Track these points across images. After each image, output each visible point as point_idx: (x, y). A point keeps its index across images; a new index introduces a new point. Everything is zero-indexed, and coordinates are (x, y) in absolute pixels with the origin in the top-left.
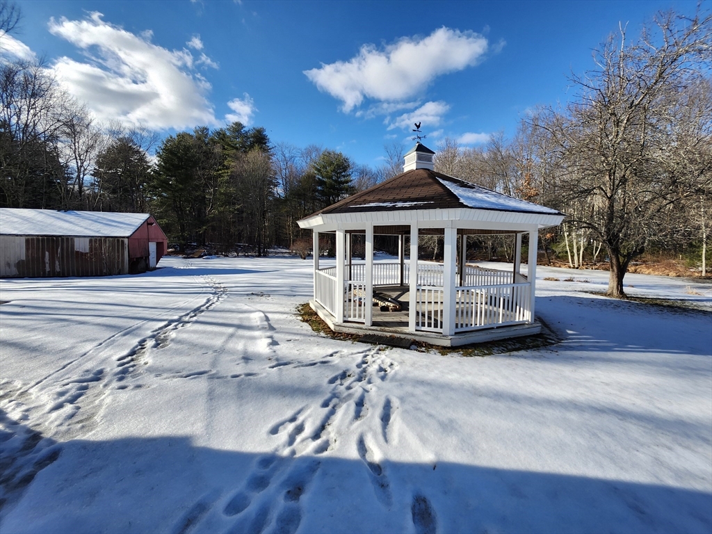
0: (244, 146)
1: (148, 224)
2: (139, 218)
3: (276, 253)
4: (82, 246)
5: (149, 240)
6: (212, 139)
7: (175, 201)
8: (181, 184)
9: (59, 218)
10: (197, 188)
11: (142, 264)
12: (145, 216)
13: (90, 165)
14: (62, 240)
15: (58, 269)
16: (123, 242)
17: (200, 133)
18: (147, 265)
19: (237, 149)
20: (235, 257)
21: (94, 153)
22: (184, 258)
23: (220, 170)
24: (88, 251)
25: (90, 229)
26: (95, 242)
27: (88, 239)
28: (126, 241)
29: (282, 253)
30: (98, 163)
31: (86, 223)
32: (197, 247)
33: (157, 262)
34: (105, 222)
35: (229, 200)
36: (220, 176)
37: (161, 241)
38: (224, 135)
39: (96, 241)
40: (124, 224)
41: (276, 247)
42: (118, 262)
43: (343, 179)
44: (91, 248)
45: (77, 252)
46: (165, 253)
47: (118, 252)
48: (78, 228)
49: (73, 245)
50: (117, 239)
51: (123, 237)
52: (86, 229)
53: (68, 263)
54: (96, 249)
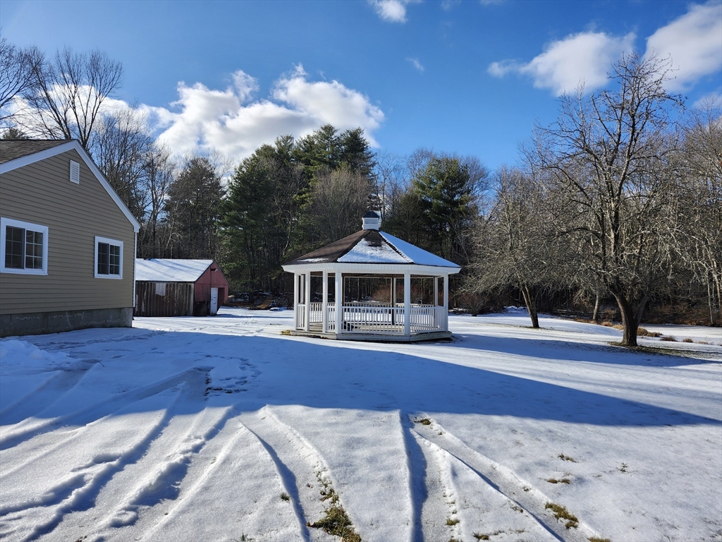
1: (211, 270)
2: (203, 265)
4: (161, 290)
5: (211, 286)
6: (296, 152)
9: (145, 266)
10: (273, 221)
11: (204, 309)
12: (210, 262)
14: (148, 284)
15: (143, 310)
16: (190, 286)
17: (283, 144)
18: (209, 310)
23: (304, 193)
24: (164, 295)
27: (165, 284)
28: (193, 285)
31: (164, 269)
33: (218, 309)
34: (178, 268)
37: (222, 286)
38: (311, 144)
39: (171, 285)
40: (190, 270)
42: (186, 304)
44: (167, 292)
45: (157, 295)
46: (226, 299)
47: (186, 295)
48: (158, 274)
49: (155, 289)
50: (186, 284)
51: (191, 282)
52: (164, 274)
53: (150, 304)
54: (170, 292)
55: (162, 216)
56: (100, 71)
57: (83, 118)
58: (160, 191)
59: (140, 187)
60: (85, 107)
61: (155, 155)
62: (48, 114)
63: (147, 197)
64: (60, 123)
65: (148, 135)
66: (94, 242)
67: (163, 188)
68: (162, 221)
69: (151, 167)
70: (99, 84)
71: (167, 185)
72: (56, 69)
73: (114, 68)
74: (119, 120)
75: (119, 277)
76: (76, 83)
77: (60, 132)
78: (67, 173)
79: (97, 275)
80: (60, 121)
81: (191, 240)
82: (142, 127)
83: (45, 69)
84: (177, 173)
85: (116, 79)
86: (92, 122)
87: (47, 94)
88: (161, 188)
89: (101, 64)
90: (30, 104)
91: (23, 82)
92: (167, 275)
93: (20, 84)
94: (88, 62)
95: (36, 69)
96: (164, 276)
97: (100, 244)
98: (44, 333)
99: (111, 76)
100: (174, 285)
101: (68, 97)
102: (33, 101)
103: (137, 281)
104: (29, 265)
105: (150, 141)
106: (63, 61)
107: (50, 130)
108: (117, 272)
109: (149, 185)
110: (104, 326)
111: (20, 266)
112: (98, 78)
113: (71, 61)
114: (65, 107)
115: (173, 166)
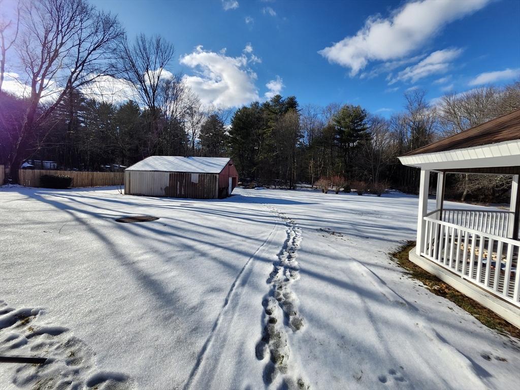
0: (280, 111)
1: (229, 165)
2: (224, 161)
3: (302, 187)
4: (195, 179)
5: (229, 176)
6: (261, 109)
7: (239, 150)
8: (244, 139)
9: (184, 161)
11: (224, 192)
12: (228, 159)
13: (198, 132)
14: (186, 174)
15: (183, 193)
16: (216, 176)
17: (254, 106)
18: (227, 193)
19: (277, 113)
20: (274, 189)
21: (199, 125)
22: (244, 188)
23: (265, 129)
24: (197, 182)
25: (199, 168)
26: (202, 176)
27: (198, 175)
28: (218, 176)
29: (306, 187)
30: (202, 131)
31: (197, 164)
32: (251, 181)
33: (232, 191)
34: (206, 164)
35: (271, 149)
36: (264, 133)
37: (235, 176)
38: (268, 105)
40: (216, 165)
41: (300, 182)
42: (213, 190)
43: (359, 128)
44: (199, 181)
45: (193, 182)
46: (237, 185)
47: (213, 183)
48: (193, 168)
49: (191, 178)
50: (213, 175)
51: (216, 174)
52: (197, 168)
53: (188, 189)
54: (201, 181)
100: (204, 175)
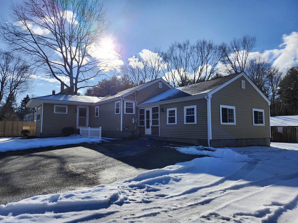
4: (280, 130)
14: (274, 128)
15: (272, 139)
16: (295, 128)
24: (282, 132)
27: (282, 128)
28: (297, 128)
39: (285, 128)
42: (294, 137)
45: (279, 133)
47: (294, 133)
48: (278, 123)
49: (277, 130)
50: (293, 127)
51: (296, 126)
52: (282, 123)
54: (285, 131)
55: (277, 97)
56: (247, 43)
57: (241, 63)
58: (275, 86)
59: (266, 85)
60: (242, 59)
61: (272, 71)
62: (229, 65)
63: (270, 89)
64: (233, 67)
65: (269, 63)
66: (252, 111)
67: (277, 84)
68: (277, 99)
69: (271, 76)
70: (247, 48)
71: (279, 83)
72: (231, 48)
73: (253, 39)
74: (255, 60)
75: (263, 125)
76: (238, 51)
77: (234, 71)
78: (240, 85)
79: (254, 124)
80: (233, 66)
81: (293, 106)
82: (266, 60)
83: (227, 49)
84: (283, 77)
85: (253, 44)
86: (245, 64)
87: (228, 58)
88: (276, 84)
89: (247, 40)
90: (223, 63)
91: (220, 56)
92: (283, 123)
93: (220, 57)
94: (242, 41)
95: (224, 51)
96: (281, 124)
97: (254, 111)
98: (236, 147)
99: (251, 43)
100: (287, 128)
101: (235, 57)
102: (224, 62)
103: (271, 126)
104: (230, 121)
105: (269, 65)
106: (233, 44)
107: (230, 71)
108: (262, 123)
109: (270, 84)
110: (258, 146)
111: (227, 122)
112: (246, 45)
113: (236, 43)
114: (234, 61)
115: (281, 74)
